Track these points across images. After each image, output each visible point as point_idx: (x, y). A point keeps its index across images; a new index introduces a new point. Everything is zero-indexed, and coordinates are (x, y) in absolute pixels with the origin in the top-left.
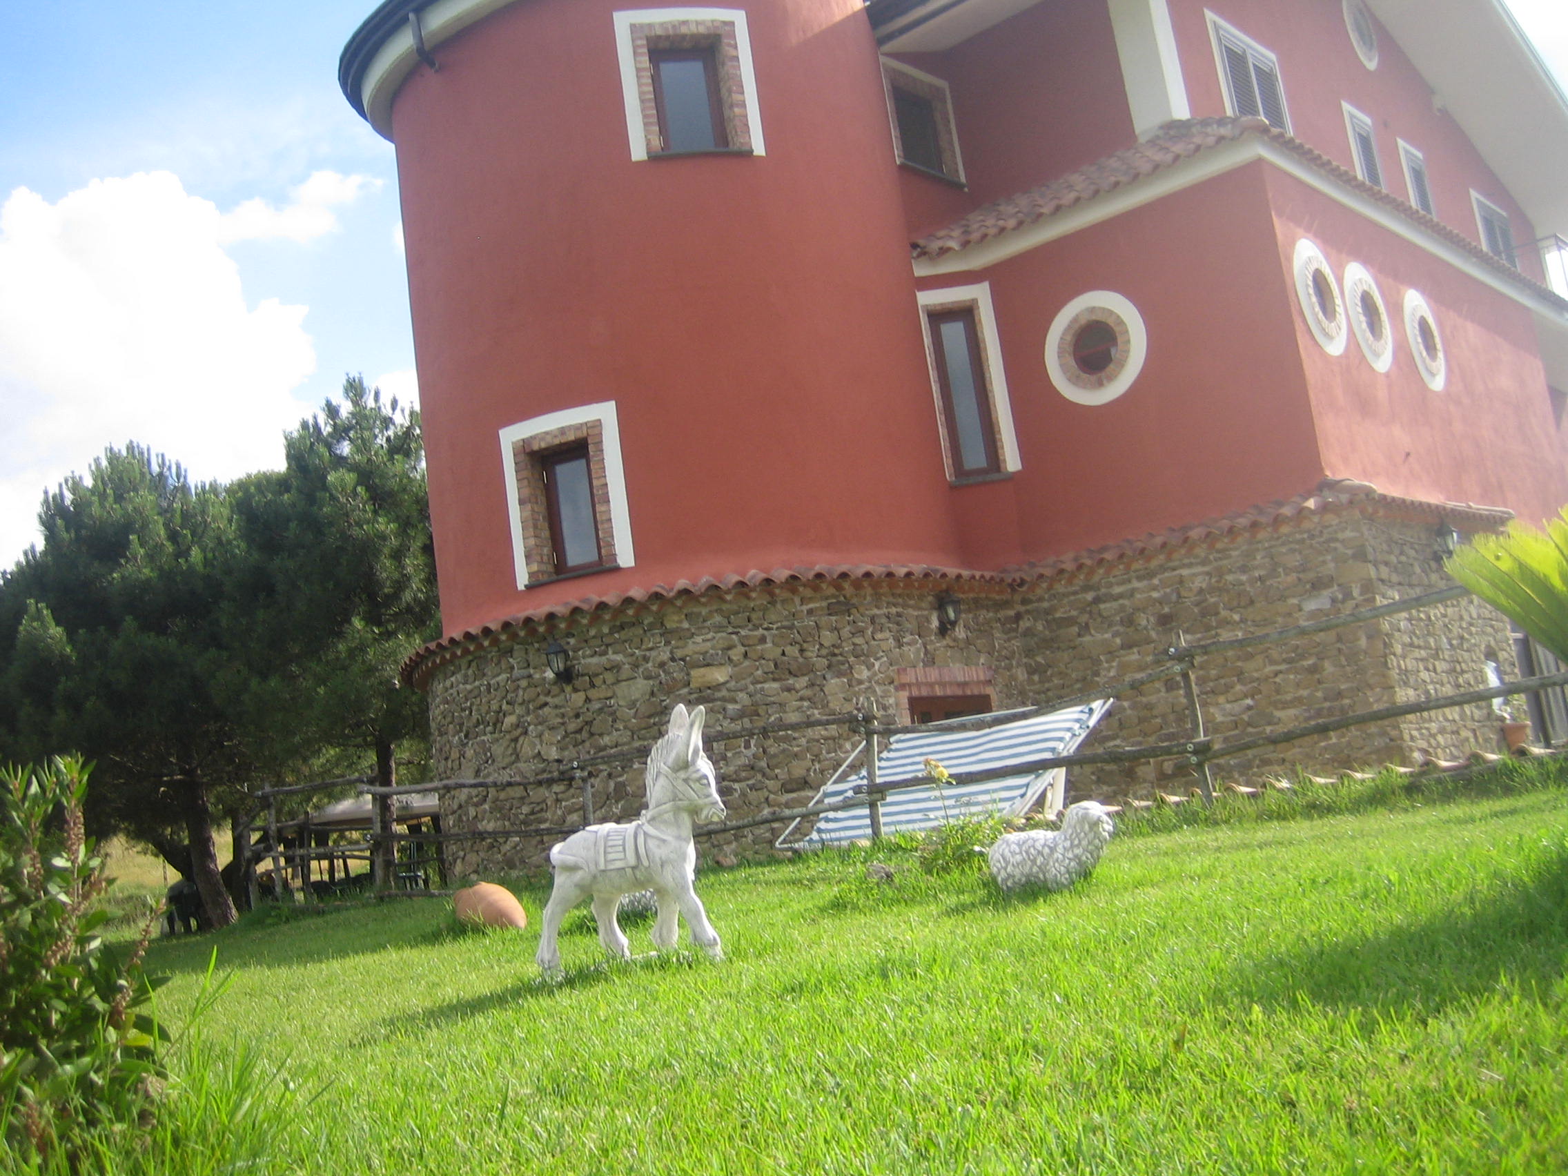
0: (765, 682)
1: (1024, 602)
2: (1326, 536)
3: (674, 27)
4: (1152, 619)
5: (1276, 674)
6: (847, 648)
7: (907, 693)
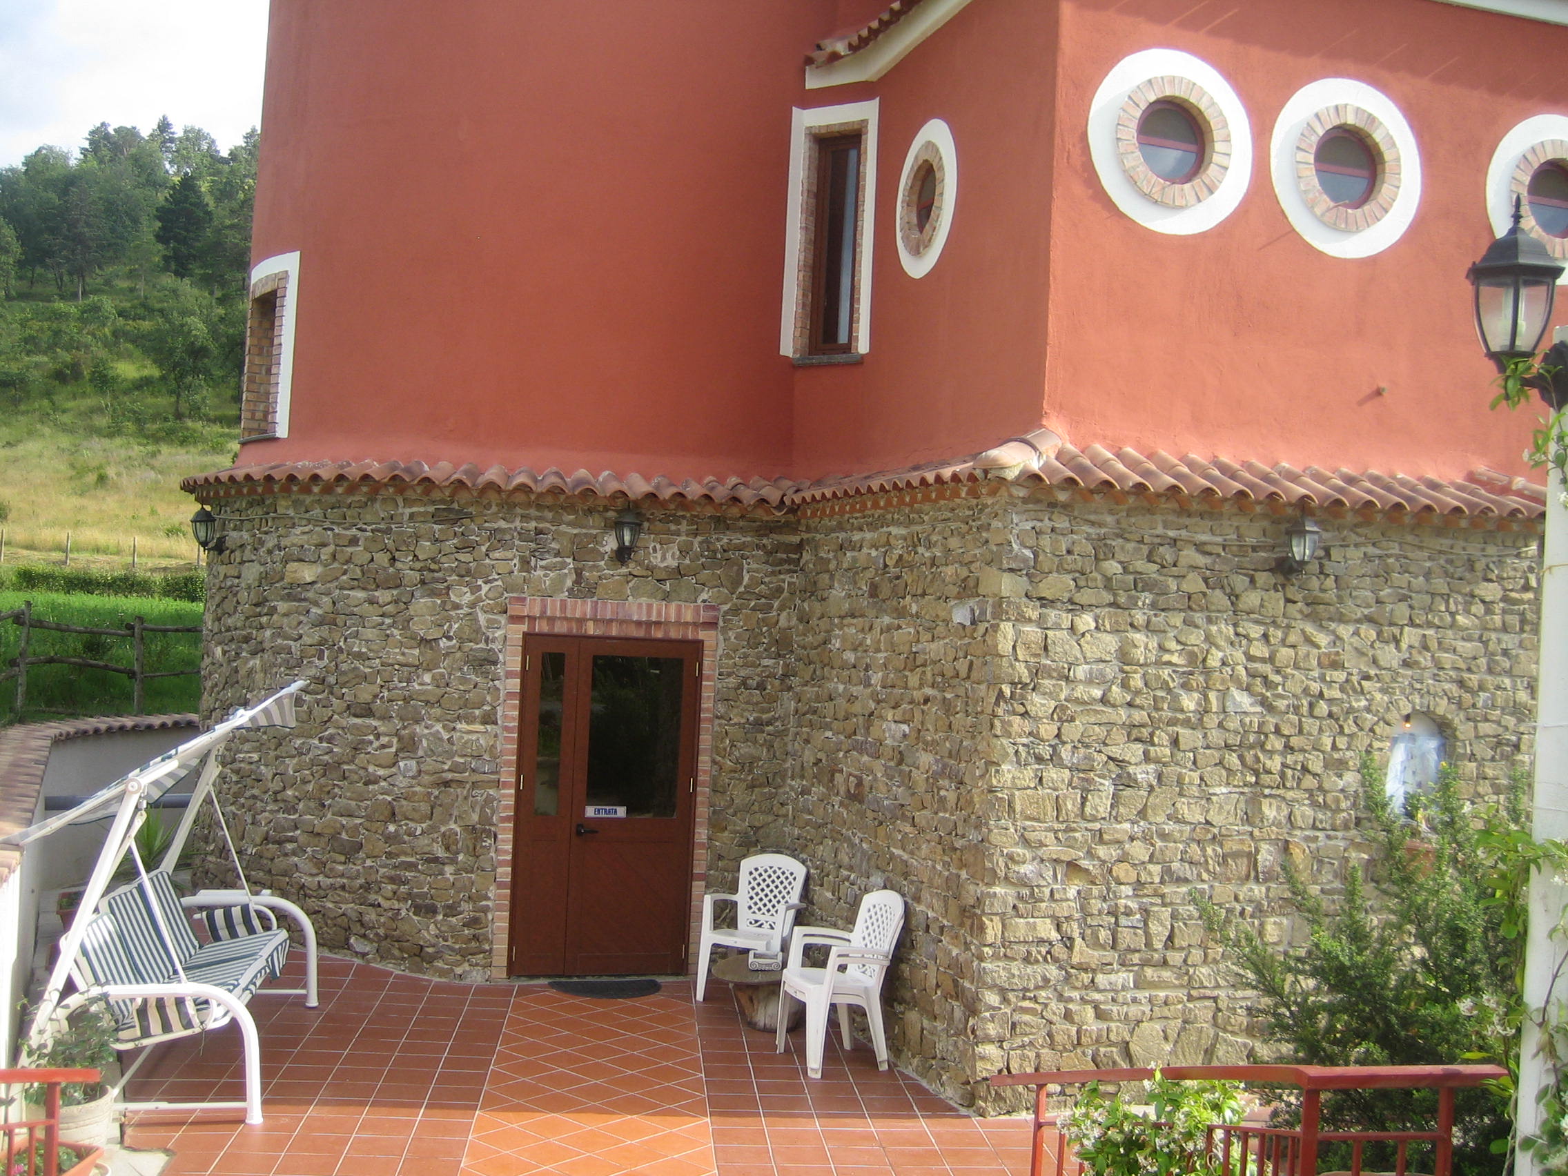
0: (350, 589)
1: (808, 528)
5: (926, 701)
6: (449, 564)
7: (524, 628)
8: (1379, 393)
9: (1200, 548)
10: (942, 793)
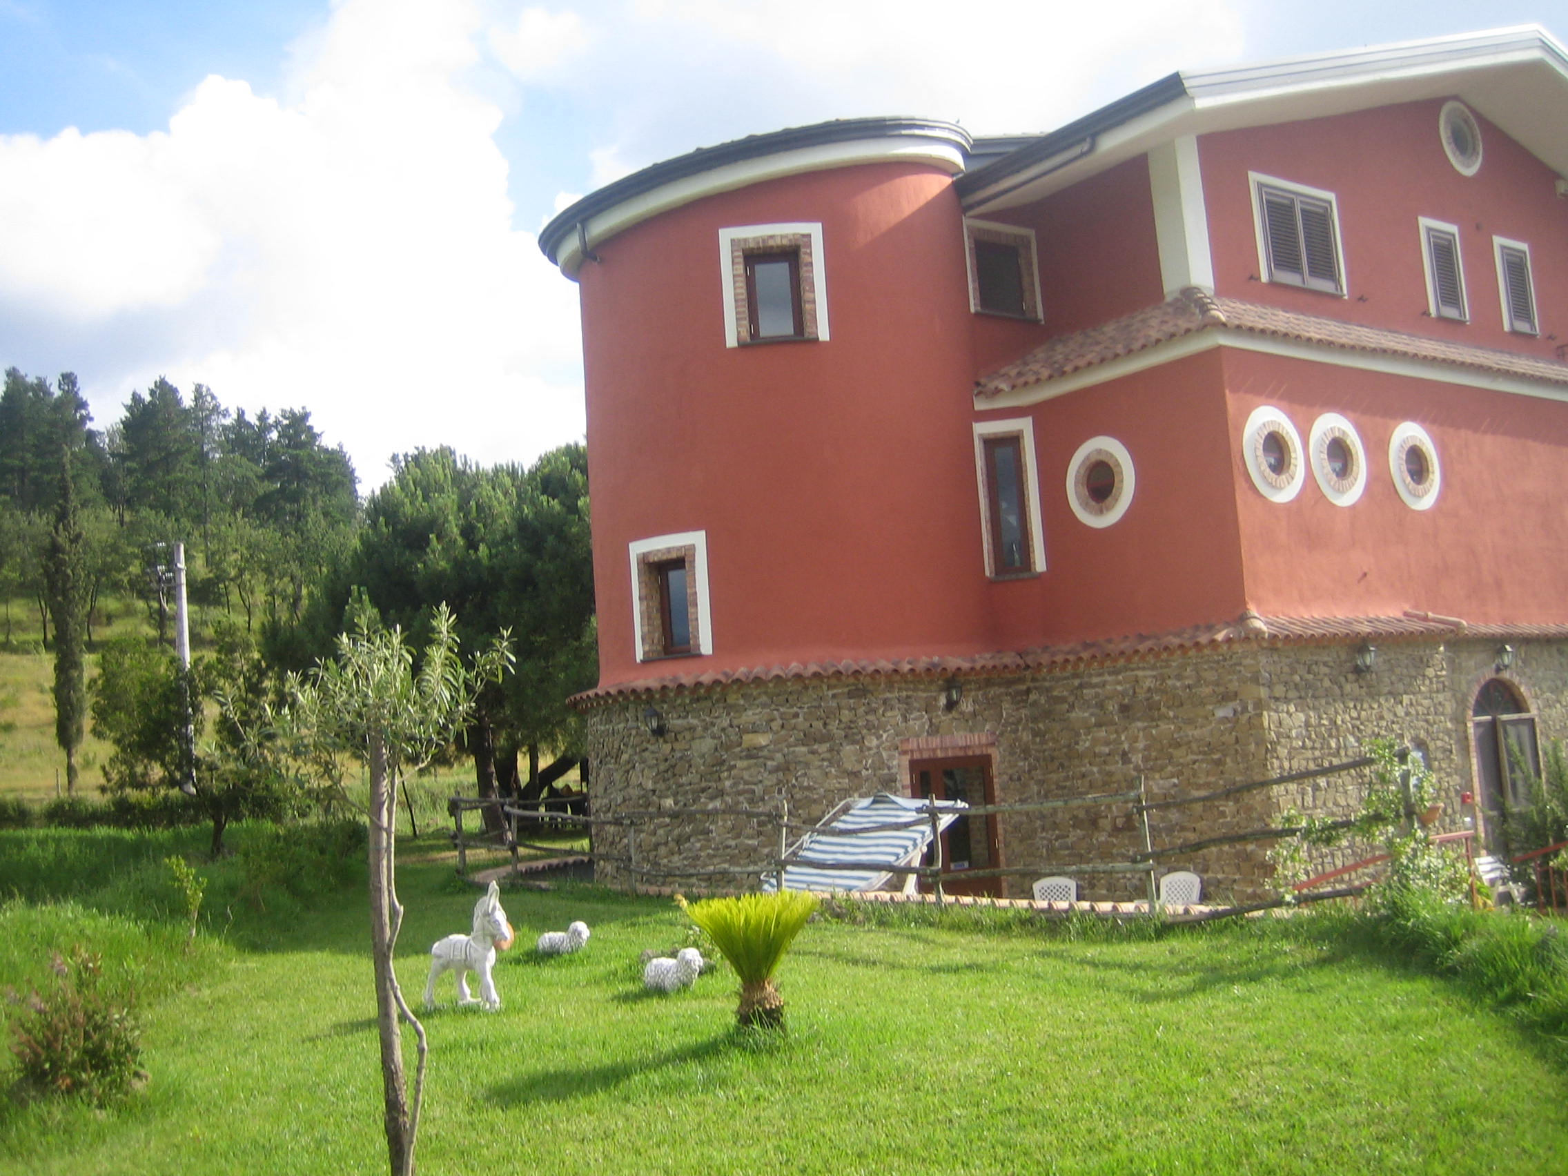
0: (796, 746)
1: (1034, 680)
2: (1234, 661)
3: (764, 241)
4: (1116, 706)
5: (1194, 762)
6: (861, 723)
7: (908, 757)
8: (1365, 575)
9: (1325, 664)
10: (1221, 809)
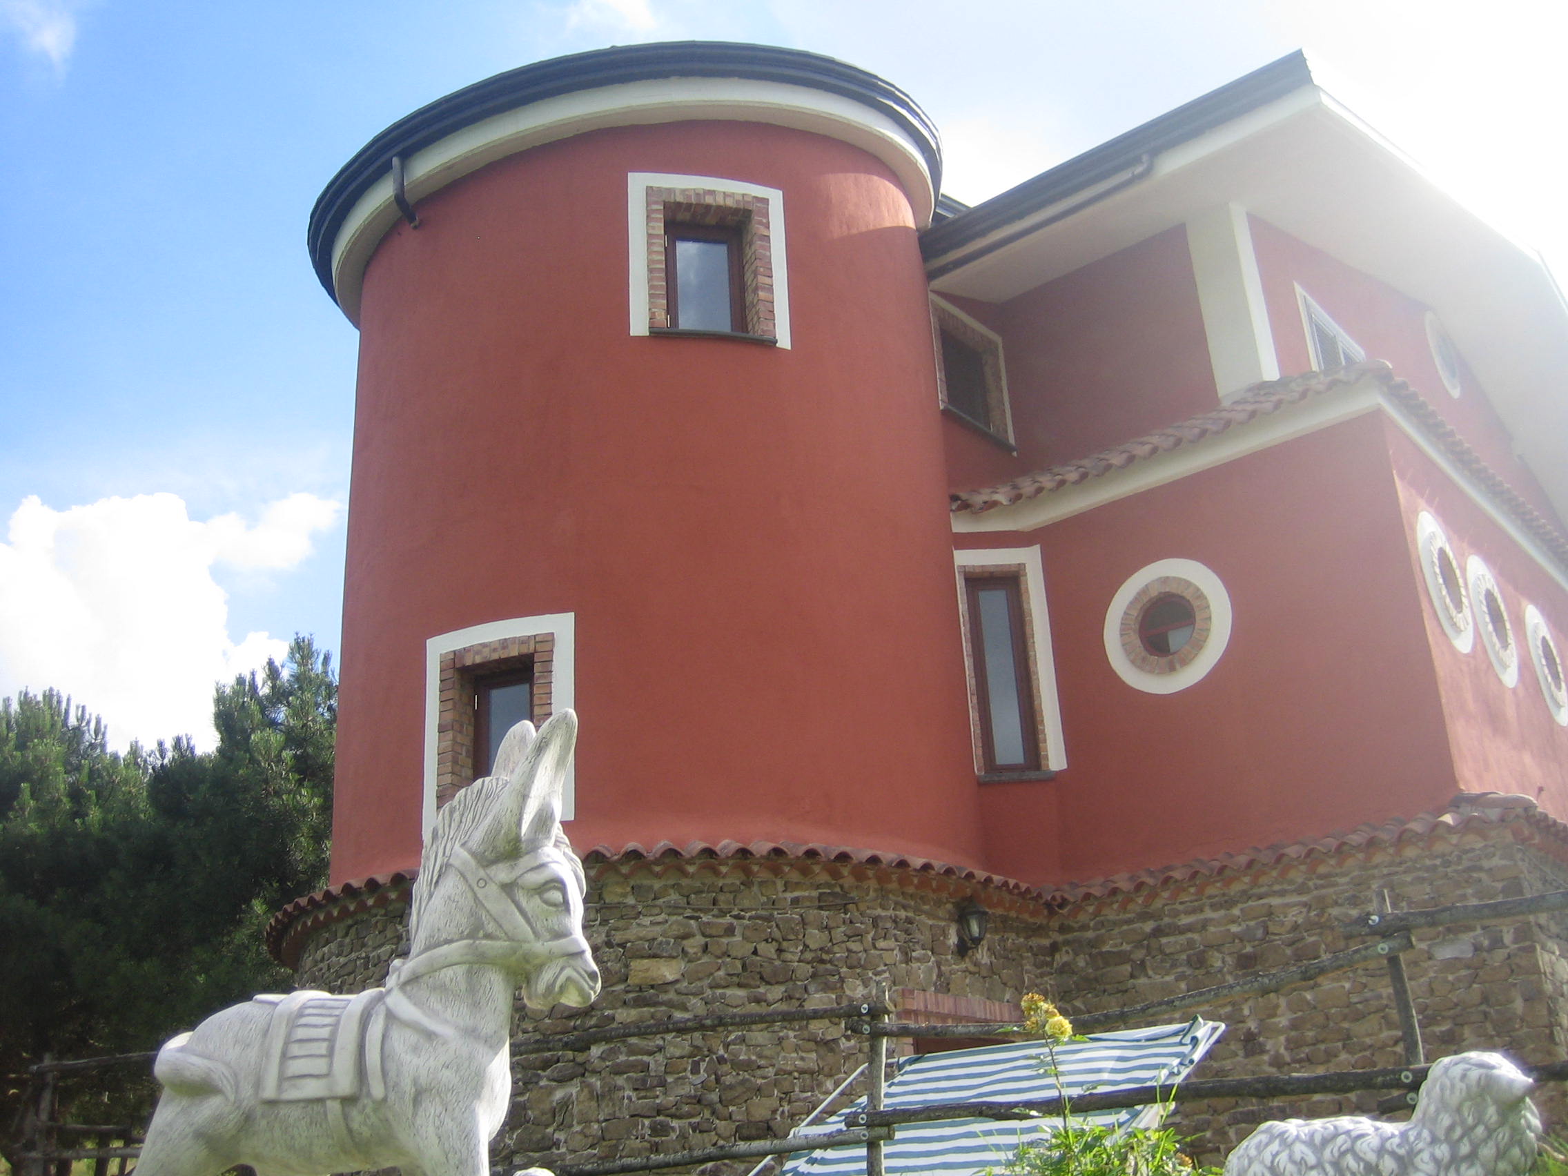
0: (727, 987)
1: (1063, 929)
2: (1465, 863)
3: (698, 194)
4: (1229, 960)
6: (840, 954)
8: (1540, 790)
